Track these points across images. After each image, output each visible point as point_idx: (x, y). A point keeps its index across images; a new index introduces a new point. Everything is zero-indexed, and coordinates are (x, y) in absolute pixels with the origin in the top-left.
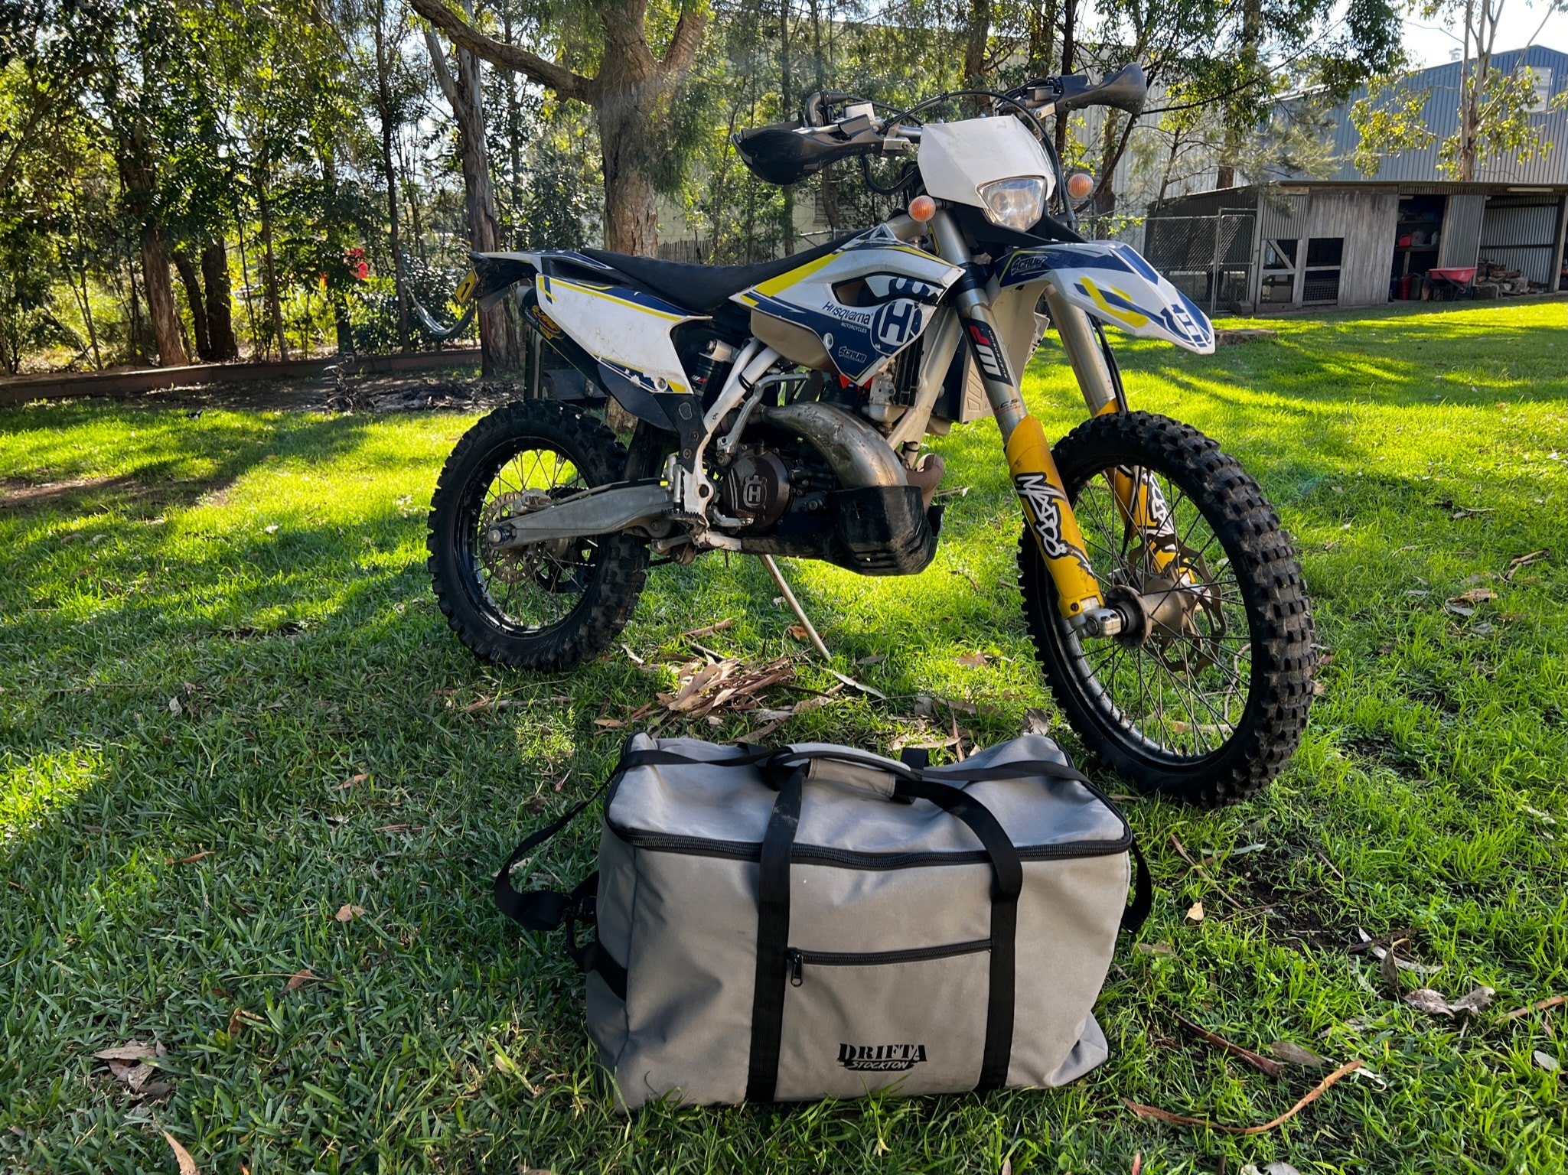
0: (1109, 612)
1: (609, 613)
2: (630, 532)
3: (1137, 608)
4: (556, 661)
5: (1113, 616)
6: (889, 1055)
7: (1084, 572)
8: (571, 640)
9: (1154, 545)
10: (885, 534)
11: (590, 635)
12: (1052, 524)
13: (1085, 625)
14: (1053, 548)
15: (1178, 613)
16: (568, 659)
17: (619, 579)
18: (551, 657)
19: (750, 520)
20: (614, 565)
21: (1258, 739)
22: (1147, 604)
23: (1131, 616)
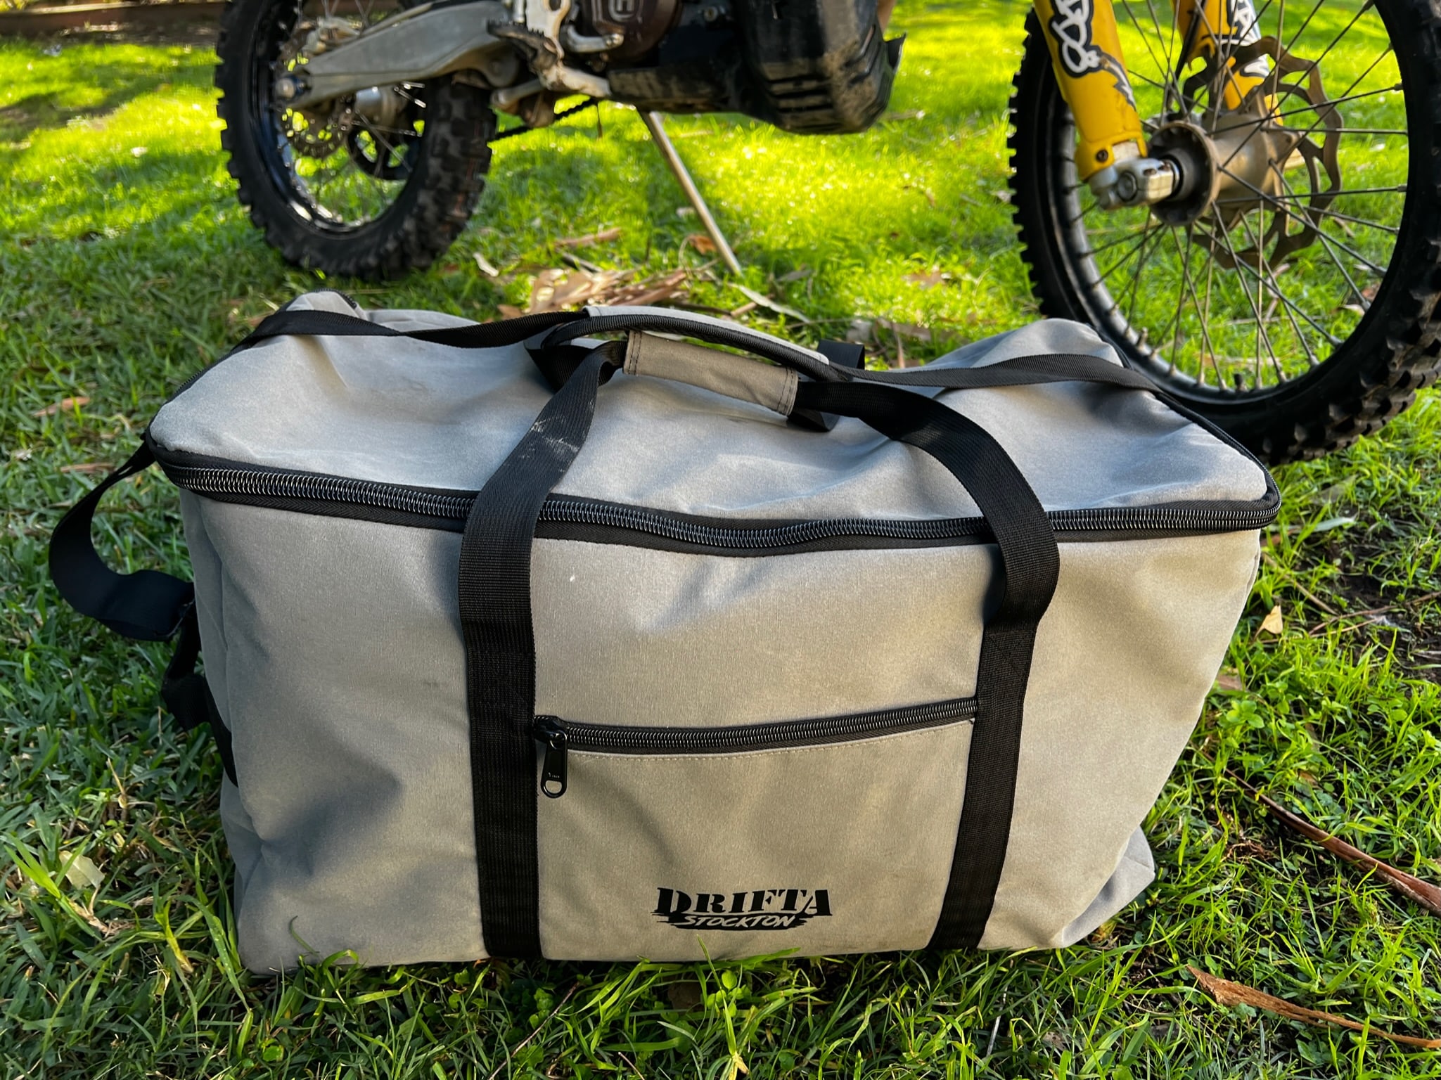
0: (1154, 164)
1: (443, 201)
2: (462, 79)
3: (1200, 156)
4: (379, 268)
5: (1161, 168)
6: (757, 904)
7: (1122, 100)
8: (396, 238)
9: (1232, 61)
10: (815, 44)
11: (420, 231)
12: (1079, 18)
13: (1114, 186)
14: (1076, 58)
15: (1260, 166)
16: (394, 263)
17: (454, 150)
18: (372, 261)
19: (618, 38)
20: (444, 130)
21: (1391, 354)
22: (1217, 151)
23: (1189, 169)
